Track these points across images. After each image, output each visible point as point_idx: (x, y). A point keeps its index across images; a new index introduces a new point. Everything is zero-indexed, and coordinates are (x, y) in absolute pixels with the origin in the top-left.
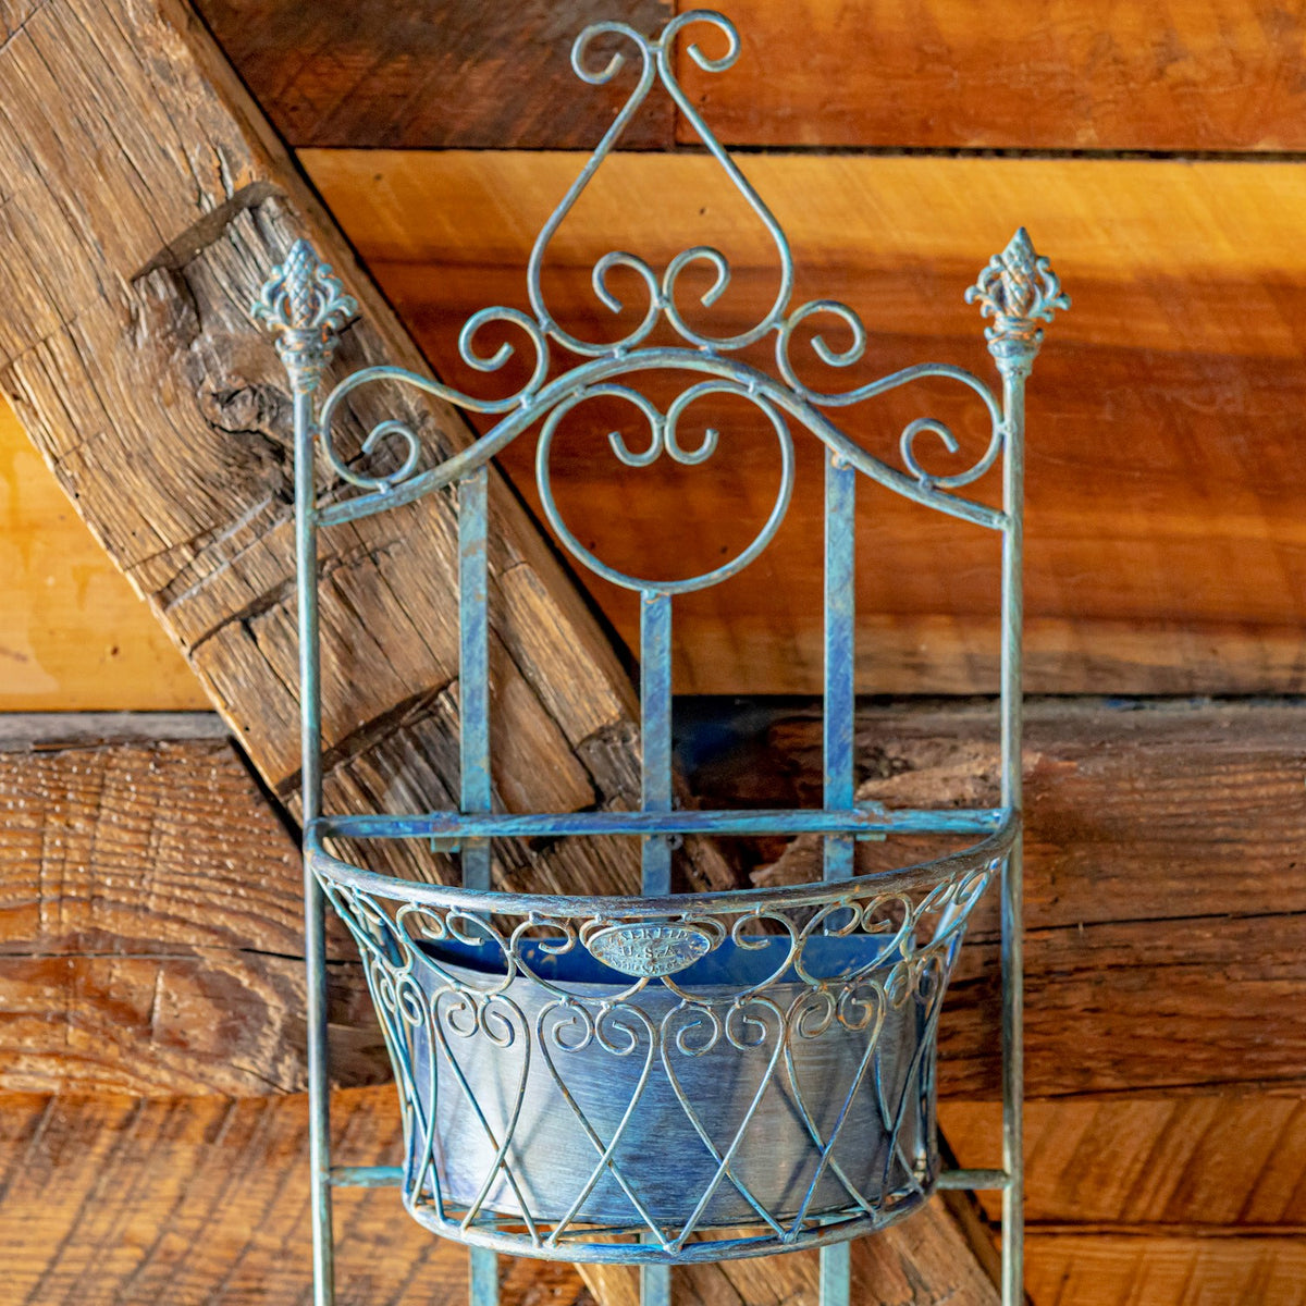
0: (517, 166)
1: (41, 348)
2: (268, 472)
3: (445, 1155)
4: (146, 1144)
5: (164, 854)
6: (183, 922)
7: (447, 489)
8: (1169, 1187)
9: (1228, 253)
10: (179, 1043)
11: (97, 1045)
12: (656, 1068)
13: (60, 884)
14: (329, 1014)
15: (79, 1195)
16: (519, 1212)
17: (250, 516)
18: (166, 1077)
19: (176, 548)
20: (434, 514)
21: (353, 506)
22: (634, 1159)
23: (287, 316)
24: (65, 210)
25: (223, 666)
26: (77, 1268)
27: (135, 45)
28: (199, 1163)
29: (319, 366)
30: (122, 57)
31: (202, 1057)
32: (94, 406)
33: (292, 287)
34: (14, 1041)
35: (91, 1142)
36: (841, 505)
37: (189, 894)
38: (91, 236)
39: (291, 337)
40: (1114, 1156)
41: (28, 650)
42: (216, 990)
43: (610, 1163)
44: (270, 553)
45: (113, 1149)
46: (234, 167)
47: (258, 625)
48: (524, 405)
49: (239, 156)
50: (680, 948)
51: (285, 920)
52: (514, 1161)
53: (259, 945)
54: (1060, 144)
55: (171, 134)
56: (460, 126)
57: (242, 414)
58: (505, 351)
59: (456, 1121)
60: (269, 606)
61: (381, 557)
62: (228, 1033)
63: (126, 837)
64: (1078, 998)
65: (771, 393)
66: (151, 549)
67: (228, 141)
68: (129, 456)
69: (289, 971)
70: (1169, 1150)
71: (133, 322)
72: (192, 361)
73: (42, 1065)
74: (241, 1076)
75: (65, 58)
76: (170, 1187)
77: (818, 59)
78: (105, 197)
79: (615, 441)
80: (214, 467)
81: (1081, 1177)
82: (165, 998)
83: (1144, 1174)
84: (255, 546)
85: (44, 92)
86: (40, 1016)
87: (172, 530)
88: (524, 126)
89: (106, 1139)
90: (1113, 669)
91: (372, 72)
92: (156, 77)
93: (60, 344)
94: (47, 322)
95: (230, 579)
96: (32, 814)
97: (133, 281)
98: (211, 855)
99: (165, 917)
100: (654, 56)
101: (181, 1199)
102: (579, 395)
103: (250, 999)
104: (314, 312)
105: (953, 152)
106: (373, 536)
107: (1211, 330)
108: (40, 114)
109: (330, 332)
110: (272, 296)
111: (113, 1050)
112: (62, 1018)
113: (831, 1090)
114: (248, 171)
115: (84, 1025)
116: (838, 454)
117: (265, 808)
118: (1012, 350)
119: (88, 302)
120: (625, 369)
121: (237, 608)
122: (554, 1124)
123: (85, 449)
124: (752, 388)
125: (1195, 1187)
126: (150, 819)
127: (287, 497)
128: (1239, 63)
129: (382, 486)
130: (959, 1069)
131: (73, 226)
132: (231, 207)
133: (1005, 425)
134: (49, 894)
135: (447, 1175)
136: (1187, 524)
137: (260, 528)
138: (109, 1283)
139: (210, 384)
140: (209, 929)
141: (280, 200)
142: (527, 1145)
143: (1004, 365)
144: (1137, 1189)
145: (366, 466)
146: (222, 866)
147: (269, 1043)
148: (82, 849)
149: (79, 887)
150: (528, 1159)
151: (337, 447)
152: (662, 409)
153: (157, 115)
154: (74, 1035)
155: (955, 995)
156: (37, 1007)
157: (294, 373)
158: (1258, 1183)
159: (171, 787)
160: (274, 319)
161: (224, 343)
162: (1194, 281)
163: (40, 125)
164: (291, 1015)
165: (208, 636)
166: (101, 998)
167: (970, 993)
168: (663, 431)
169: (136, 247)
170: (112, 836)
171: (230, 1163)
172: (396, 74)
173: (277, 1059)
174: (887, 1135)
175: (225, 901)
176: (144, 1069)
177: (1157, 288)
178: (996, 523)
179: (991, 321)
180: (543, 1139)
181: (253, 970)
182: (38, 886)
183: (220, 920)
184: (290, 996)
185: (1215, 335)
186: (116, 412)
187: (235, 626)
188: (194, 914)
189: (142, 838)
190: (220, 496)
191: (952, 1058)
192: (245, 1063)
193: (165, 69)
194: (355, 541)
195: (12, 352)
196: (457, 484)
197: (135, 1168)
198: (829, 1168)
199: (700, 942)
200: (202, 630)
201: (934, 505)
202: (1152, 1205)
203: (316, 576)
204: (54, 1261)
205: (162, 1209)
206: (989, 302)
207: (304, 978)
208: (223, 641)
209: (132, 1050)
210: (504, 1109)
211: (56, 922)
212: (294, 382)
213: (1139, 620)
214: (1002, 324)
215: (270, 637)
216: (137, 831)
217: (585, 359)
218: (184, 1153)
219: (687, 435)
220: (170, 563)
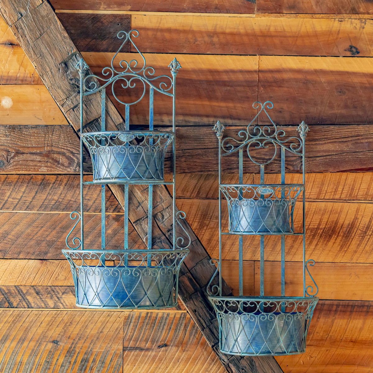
0: (109, 54)
1: (47, 73)
2: (77, 89)
3: (99, 172)
4: (56, 186)
5: (61, 140)
6: (64, 149)
7: (100, 91)
8: (196, 193)
9: (203, 67)
10: (63, 165)
11: (52, 165)
12: (127, 155)
13: (48, 144)
14: (83, 161)
15: (47, 193)
16: (110, 177)
17: (74, 95)
18: (61, 169)
19: (64, 99)
20: (98, 95)
21: (88, 93)
22: (124, 168)
23: (80, 68)
24: (51, 55)
25: (70, 114)
26: (46, 203)
27: (61, 34)
28: (64, 188)
29: (84, 74)
30: (59, 36)
31: (66, 167)
32: (54, 80)
33: (80, 64)
34: (41, 165)
35: (49, 186)
36: (152, 93)
37: (65, 145)
38: (54, 58)
39: (80, 71)
40: (189, 188)
41: (42, 119)
42: (68, 158)
43: (121, 168)
44: (76, 100)
45: (52, 187)
46: (73, 50)
47: (75, 110)
48: (111, 80)
49: (74, 48)
50: (131, 138)
51: (77, 149)
52: (109, 170)
53: (74, 152)
54: (181, 52)
55: (65, 45)
56: (102, 49)
57: (73, 82)
58: (108, 73)
59: (101, 168)
60: (76, 107)
61: (91, 100)
62: (70, 164)
63: (57, 137)
64: (183, 159)
65: (143, 79)
66: (61, 99)
67: (72, 46)
68: (58, 87)
69: (78, 156)
70: (196, 187)
71: (59, 69)
72: (67, 75)
73: (44, 168)
74: (71, 170)
75: (51, 35)
76: (60, 192)
77: (149, 41)
78: (56, 53)
79: (122, 85)
80: (69, 89)
81: (185, 191)
82: (62, 159)
83: (193, 191)
84: (75, 99)
85: (48, 39)
86: (44, 161)
87: (64, 97)
88: (110, 49)
89: (51, 185)
90: (189, 122)
91: (90, 41)
92: (63, 38)
93: (49, 72)
94: (48, 69)
95: (71, 103)
96: (44, 134)
97: (59, 64)
98: (68, 140)
99: (61, 148)
100: (128, 35)
101: (61, 194)
102: (118, 79)
103: (73, 159)
104: (83, 68)
105: (167, 53)
106: (90, 97)
107: (201, 77)
108: (48, 43)
109: (85, 70)
110: (78, 65)
111: (54, 166)
112: (47, 162)
113: (150, 162)
114: (75, 50)
115: (50, 163)
116: (151, 87)
117: (75, 134)
118: (174, 73)
119: (53, 67)
120: (124, 75)
121: (72, 107)
122: (114, 165)
123: (52, 86)
124: (140, 78)
125: (200, 193)
126: (60, 135)
127: (79, 92)
128: (205, 42)
129: (92, 90)
130: (167, 169)
131: (52, 57)
132: (72, 55)
133: (173, 83)
134: (46, 145)
135: (100, 175)
136: (198, 102)
137: (75, 97)
138: (51, 206)
139: (69, 78)
140: (68, 150)
141: (79, 54)
142: (110, 168)
143: (173, 75)
144: (192, 193)
145: (89, 88)
146: (69, 141)
147: (75, 165)
148: (51, 139)
149: (50, 144)
150: (110, 170)
151: (86, 86)
152: (128, 81)
153: (63, 43)
154: (49, 164)
155: (166, 159)
156: (44, 160)
157: (80, 75)
158: (208, 192)
159: (63, 131)
160: (78, 68)
161: (71, 72)
162: (199, 70)
163: (48, 44)
164: (78, 161)
165: (68, 111)
166: (53, 159)
167: (169, 159)
168: (128, 83)
169: (60, 60)
170: (55, 137)
171: (68, 189)
172: (94, 42)
173: (76, 167)
174: (157, 170)
175: (70, 146)
176: (58, 169)
177: (194, 71)
178: (172, 96)
179: (171, 70)
180: (113, 167)
181: (73, 155)
182: (45, 144)
183: (69, 149)
184: (78, 159)
185: (202, 77)
186: (57, 81)
187: (72, 109)
188: (65, 148)
189: (59, 138)
190: (70, 92)
191: (166, 168)
192: (72, 168)
193: (64, 37)
194: (88, 98)
195: (43, 73)
196: (101, 90)
197: (55, 189)
198: (149, 171)
199: (133, 137)
200: (67, 110)
201: (164, 93)
202: (194, 195)
203: (83, 103)
204: (43, 203)
205: (58, 195)
206: (171, 67)
207: (80, 156)
208: (70, 111)
209: (57, 166)
210: (107, 164)
211: (47, 149)
212: (80, 77)
213: (192, 115)
214: (173, 70)
215: (76, 111)
216: (58, 137)
217: (118, 74)
218: (62, 187)
219: (132, 84)
220: (63, 101)
